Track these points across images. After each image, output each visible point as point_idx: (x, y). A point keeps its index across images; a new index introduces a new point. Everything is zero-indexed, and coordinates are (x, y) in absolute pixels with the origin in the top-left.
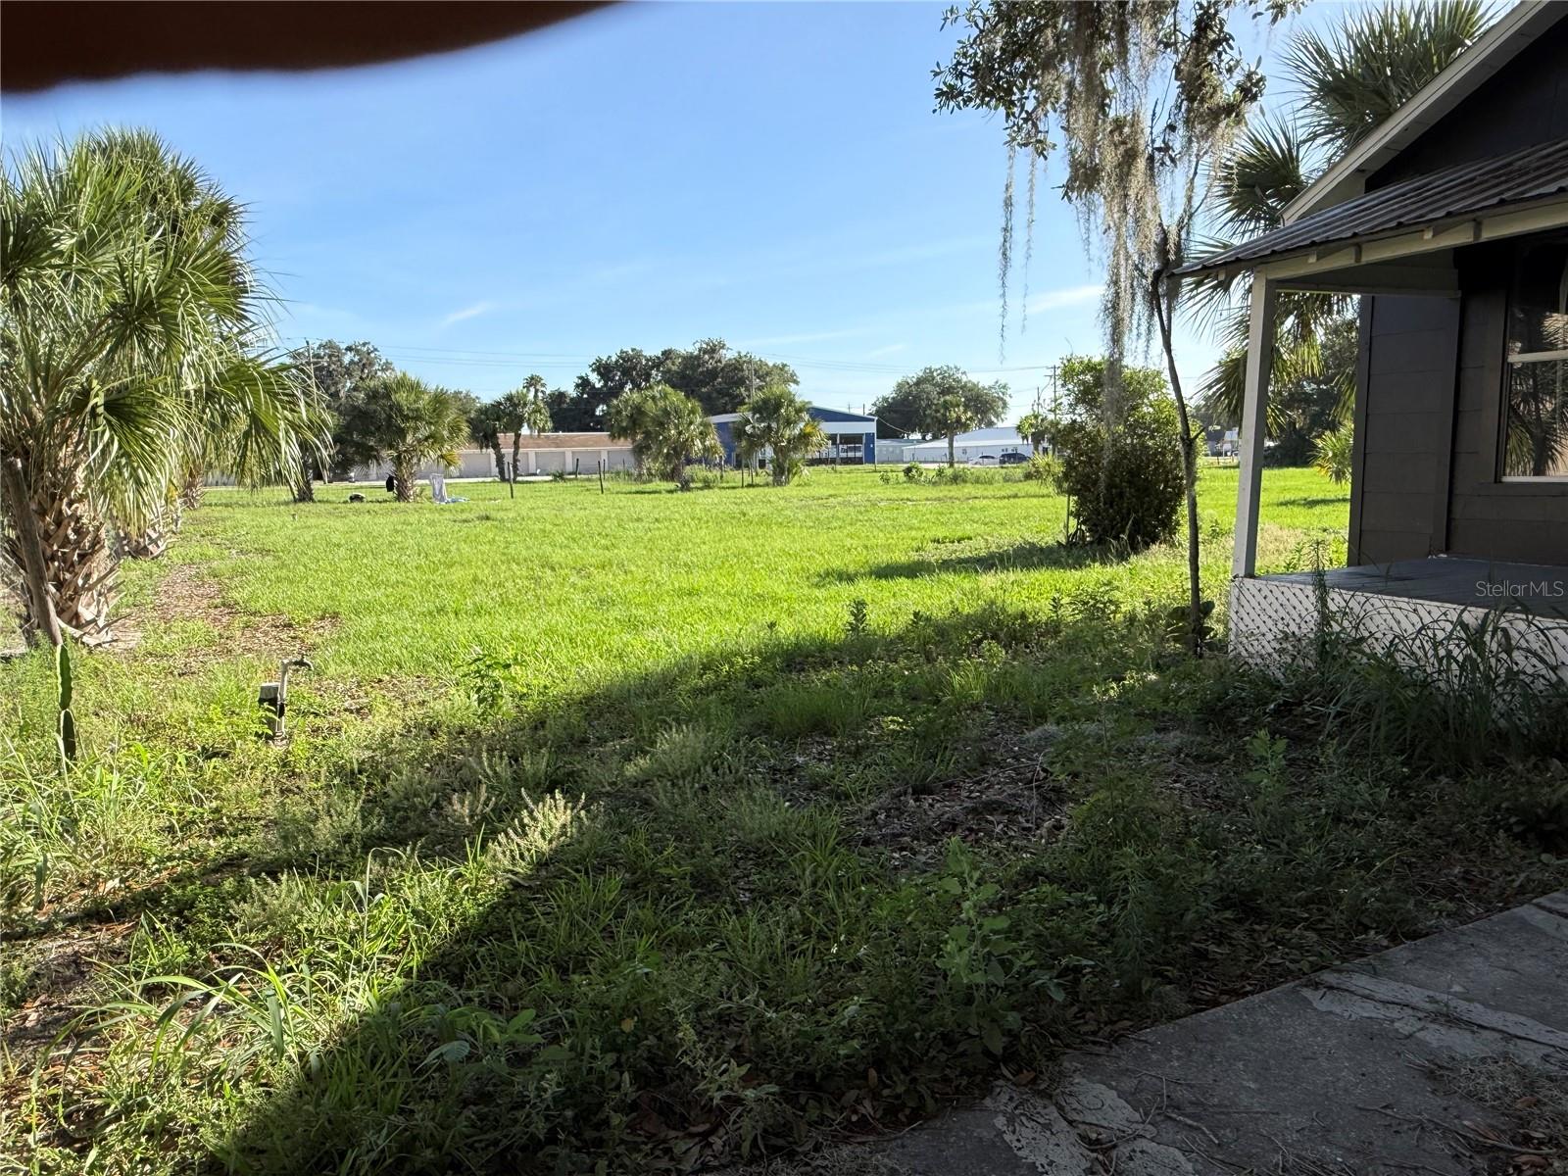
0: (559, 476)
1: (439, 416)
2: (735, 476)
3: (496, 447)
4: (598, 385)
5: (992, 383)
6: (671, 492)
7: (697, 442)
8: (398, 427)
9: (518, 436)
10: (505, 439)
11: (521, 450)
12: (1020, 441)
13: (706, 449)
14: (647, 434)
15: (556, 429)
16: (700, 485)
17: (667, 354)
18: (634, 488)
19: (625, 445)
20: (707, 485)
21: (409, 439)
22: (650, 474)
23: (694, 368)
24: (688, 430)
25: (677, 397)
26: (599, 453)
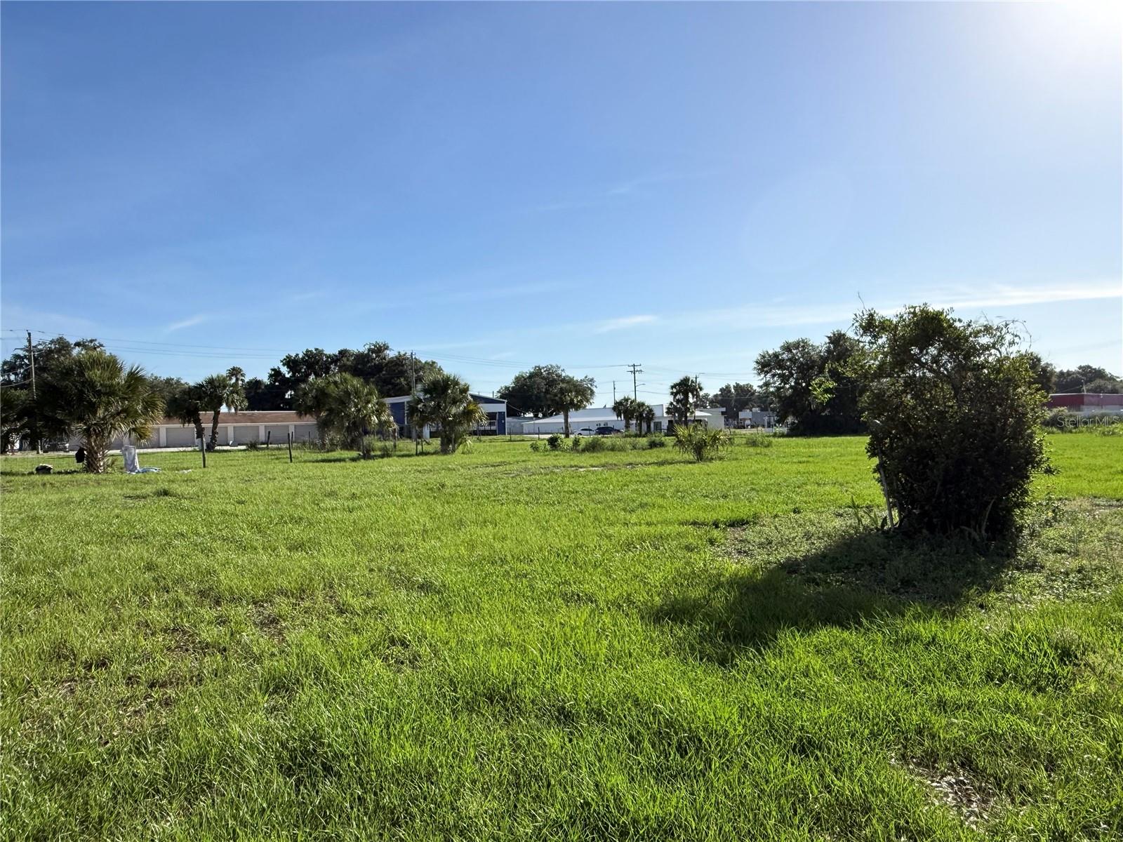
0: (253, 446)
1: (133, 391)
2: (408, 445)
3: (197, 422)
4: (288, 376)
5: (583, 378)
6: (353, 460)
7: (374, 418)
8: (90, 403)
9: (217, 413)
10: (206, 416)
11: (219, 425)
12: (615, 418)
13: (381, 423)
14: (331, 411)
15: (251, 408)
16: (379, 453)
17: (343, 353)
18: (320, 457)
19: (310, 421)
20: (386, 454)
21: (100, 413)
22: (332, 444)
23: (364, 364)
24: (365, 408)
25: (356, 382)
26: (288, 426)
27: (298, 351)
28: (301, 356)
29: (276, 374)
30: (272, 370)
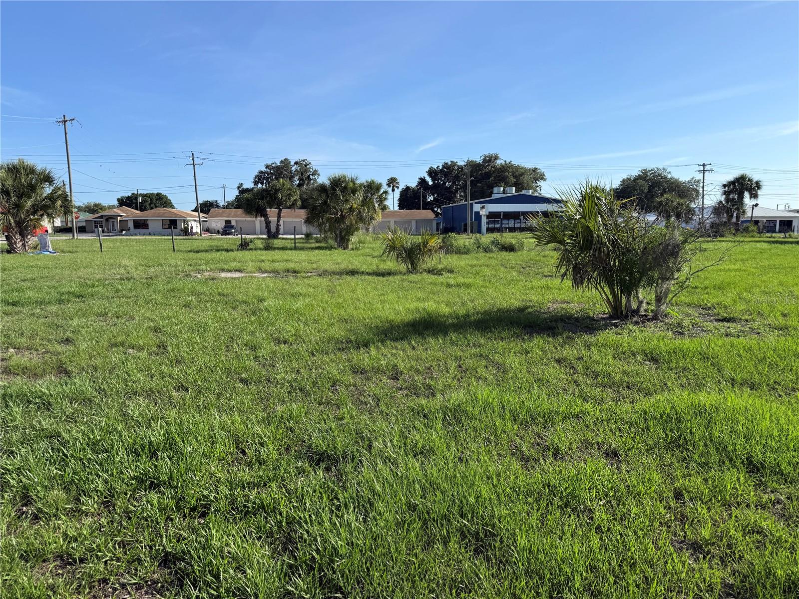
3: (265, 215)
4: (430, 183)
9: (280, 211)
11: (282, 220)
26: (389, 221)
27: (437, 164)
28: (441, 168)
29: (422, 181)
30: (420, 179)
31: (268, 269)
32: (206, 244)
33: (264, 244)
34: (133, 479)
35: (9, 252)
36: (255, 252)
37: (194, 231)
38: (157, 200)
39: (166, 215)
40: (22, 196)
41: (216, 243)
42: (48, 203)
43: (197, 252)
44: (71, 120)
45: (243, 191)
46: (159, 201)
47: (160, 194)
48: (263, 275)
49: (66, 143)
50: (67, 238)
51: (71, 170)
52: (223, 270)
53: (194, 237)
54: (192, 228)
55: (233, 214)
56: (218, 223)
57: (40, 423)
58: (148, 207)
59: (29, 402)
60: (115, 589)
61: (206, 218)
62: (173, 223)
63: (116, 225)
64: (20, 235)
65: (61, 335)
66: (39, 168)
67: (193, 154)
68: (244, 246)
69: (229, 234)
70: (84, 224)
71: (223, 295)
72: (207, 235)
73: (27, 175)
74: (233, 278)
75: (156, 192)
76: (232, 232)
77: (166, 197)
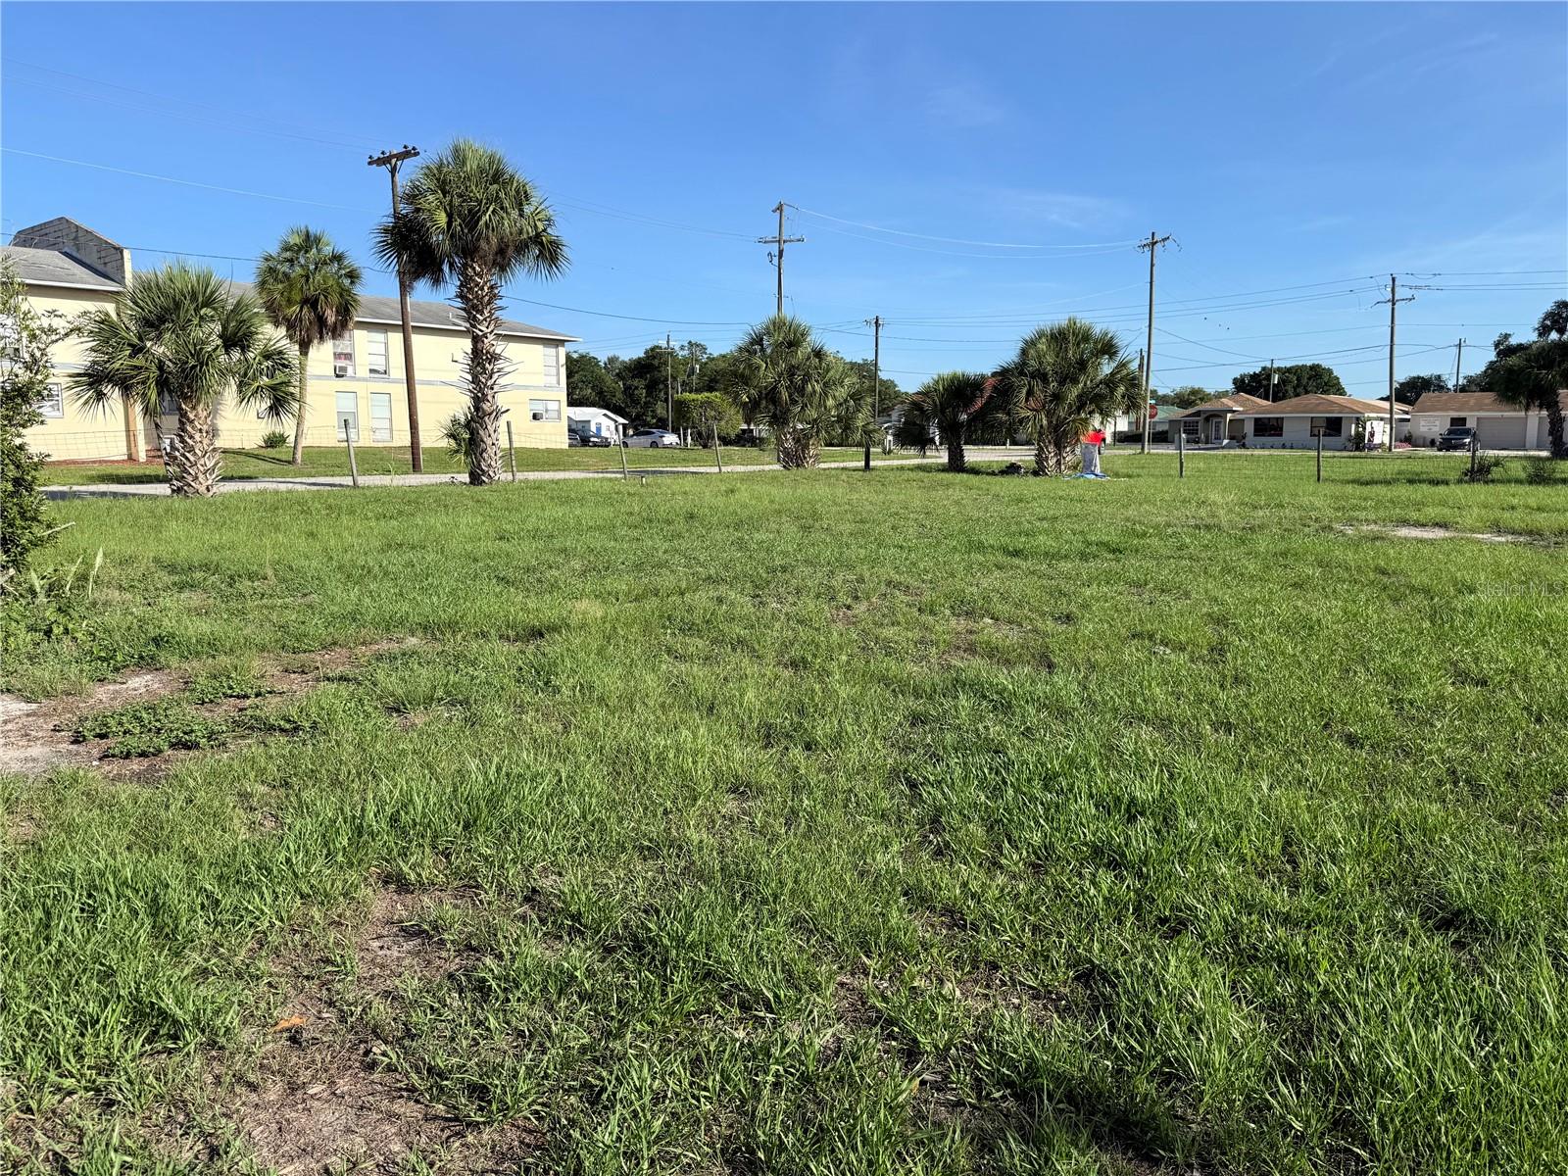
31: (1517, 525)
32: (1392, 468)
33: (1531, 470)
34: (1085, 844)
35: (1036, 473)
36: (1500, 488)
37: (1377, 440)
38: (1309, 379)
39: (1320, 408)
40: (1065, 380)
41: (1416, 467)
42: (1103, 390)
43: (1367, 483)
44: (1164, 240)
45: (1505, 350)
46: (1316, 379)
47: (1318, 366)
48: (1497, 539)
49: (1151, 283)
50: (1132, 452)
51: (1153, 331)
52: (1405, 522)
53: (1375, 453)
54: (1372, 435)
55: (1472, 402)
56: (1433, 423)
57: (986, 728)
58: (1291, 391)
59: (984, 697)
60: (1004, 983)
61: (1407, 413)
62: (1334, 426)
63: (1222, 431)
64: (1056, 445)
65: (1064, 606)
66: (1097, 331)
67: (1394, 280)
68: (1479, 473)
69: (1456, 448)
70: (1165, 427)
71: (1384, 572)
72: (1405, 449)
73: (1078, 344)
74: (1421, 541)
75: (1309, 364)
76: (1464, 444)
77: (1330, 372)
